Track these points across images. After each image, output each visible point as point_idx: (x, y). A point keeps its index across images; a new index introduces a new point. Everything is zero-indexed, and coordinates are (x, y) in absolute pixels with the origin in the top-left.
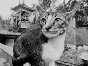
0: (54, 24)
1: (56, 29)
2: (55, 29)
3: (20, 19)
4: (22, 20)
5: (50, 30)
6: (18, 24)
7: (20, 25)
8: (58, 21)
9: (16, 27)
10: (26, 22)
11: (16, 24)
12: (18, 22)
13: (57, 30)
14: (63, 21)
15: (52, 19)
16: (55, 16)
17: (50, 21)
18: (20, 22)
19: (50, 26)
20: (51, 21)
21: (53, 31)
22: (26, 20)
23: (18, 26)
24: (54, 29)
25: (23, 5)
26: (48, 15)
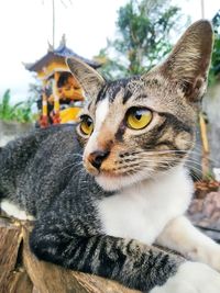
0: (120, 134)
1: (130, 157)
3: (56, 97)
4: (61, 102)
5: (104, 165)
6: (51, 114)
7: (57, 116)
8: (139, 117)
9: (44, 124)
10: (73, 106)
11: (45, 114)
12: (50, 107)
13: (136, 156)
14: (161, 114)
15: (109, 115)
16: (125, 101)
17: (103, 124)
18: (56, 109)
19: (101, 149)
20: (108, 123)
21: (119, 165)
22: (76, 101)
23: (51, 121)
24: (122, 156)
25: (61, 52)
26: (98, 99)
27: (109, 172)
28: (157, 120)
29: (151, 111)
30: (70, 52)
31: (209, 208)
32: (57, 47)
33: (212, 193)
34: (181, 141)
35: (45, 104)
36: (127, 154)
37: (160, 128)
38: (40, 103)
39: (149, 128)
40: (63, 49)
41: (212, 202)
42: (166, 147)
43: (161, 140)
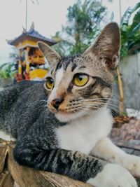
0: (70, 89)
1: (76, 102)
2: (74, 103)
3: (27, 62)
4: (31, 65)
6: (24, 73)
7: (28, 74)
8: (81, 79)
9: (19, 79)
10: (39, 68)
11: (20, 73)
12: (24, 69)
13: (79, 102)
14: (93, 78)
15: (64, 78)
17: (60, 83)
18: (27, 70)
20: (63, 82)
22: (40, 65)
23: (24, 78)
24: (71, 102)
25: (31, 33)
26: (57, 68)
27: (63, 111)
28: (91, 81)
29: (88, 76)
30: (37, 33)
31: (124, 133)
32: (28, 30)
33: (126, 124)
34: (105, 93)
35: (20, 66)
36: (74, 101)
37: (93, 86)
38: (17, 66)
39: (87, 85)
40: (33, 31)
41: (125, 130)
42: (96, 96)
43: (94, 92)
